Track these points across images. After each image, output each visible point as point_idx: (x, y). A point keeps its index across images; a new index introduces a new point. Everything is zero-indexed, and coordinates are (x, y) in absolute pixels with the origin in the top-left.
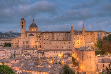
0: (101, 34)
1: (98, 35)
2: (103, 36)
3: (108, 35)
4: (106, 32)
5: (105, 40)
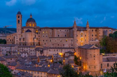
0: (107, 31)
2: (109, 33)
3: (114, 32)
4: (112, 29)
5: (111, 38)
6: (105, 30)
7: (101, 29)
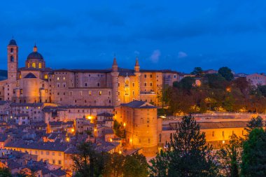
0: (169, 76)
1: (164, 79)
2: (173, 81)
3: (181, 78)
4: (178, 73)
5: (177, 89)
6: (167, 74)
7: (161, 73)
